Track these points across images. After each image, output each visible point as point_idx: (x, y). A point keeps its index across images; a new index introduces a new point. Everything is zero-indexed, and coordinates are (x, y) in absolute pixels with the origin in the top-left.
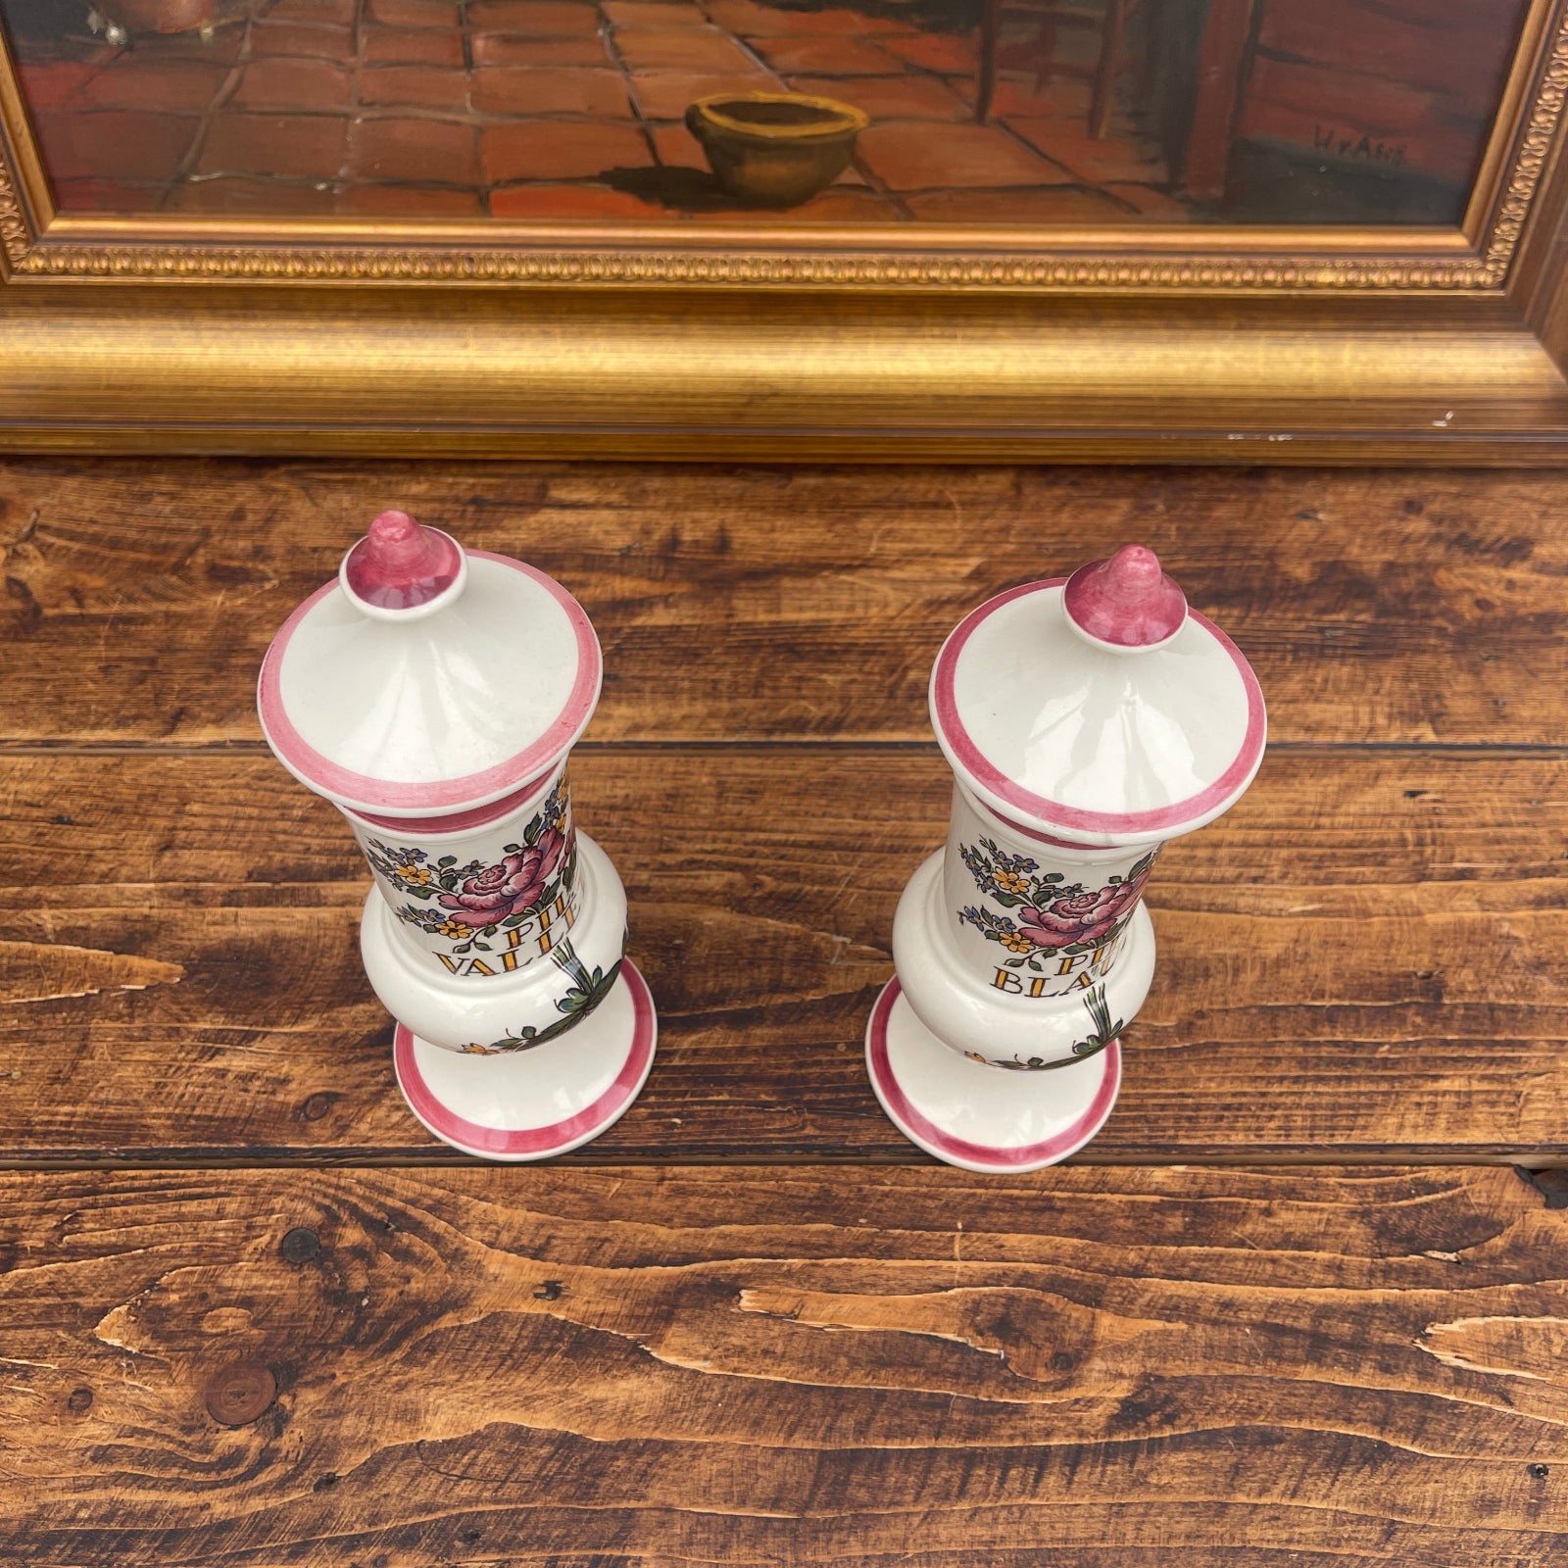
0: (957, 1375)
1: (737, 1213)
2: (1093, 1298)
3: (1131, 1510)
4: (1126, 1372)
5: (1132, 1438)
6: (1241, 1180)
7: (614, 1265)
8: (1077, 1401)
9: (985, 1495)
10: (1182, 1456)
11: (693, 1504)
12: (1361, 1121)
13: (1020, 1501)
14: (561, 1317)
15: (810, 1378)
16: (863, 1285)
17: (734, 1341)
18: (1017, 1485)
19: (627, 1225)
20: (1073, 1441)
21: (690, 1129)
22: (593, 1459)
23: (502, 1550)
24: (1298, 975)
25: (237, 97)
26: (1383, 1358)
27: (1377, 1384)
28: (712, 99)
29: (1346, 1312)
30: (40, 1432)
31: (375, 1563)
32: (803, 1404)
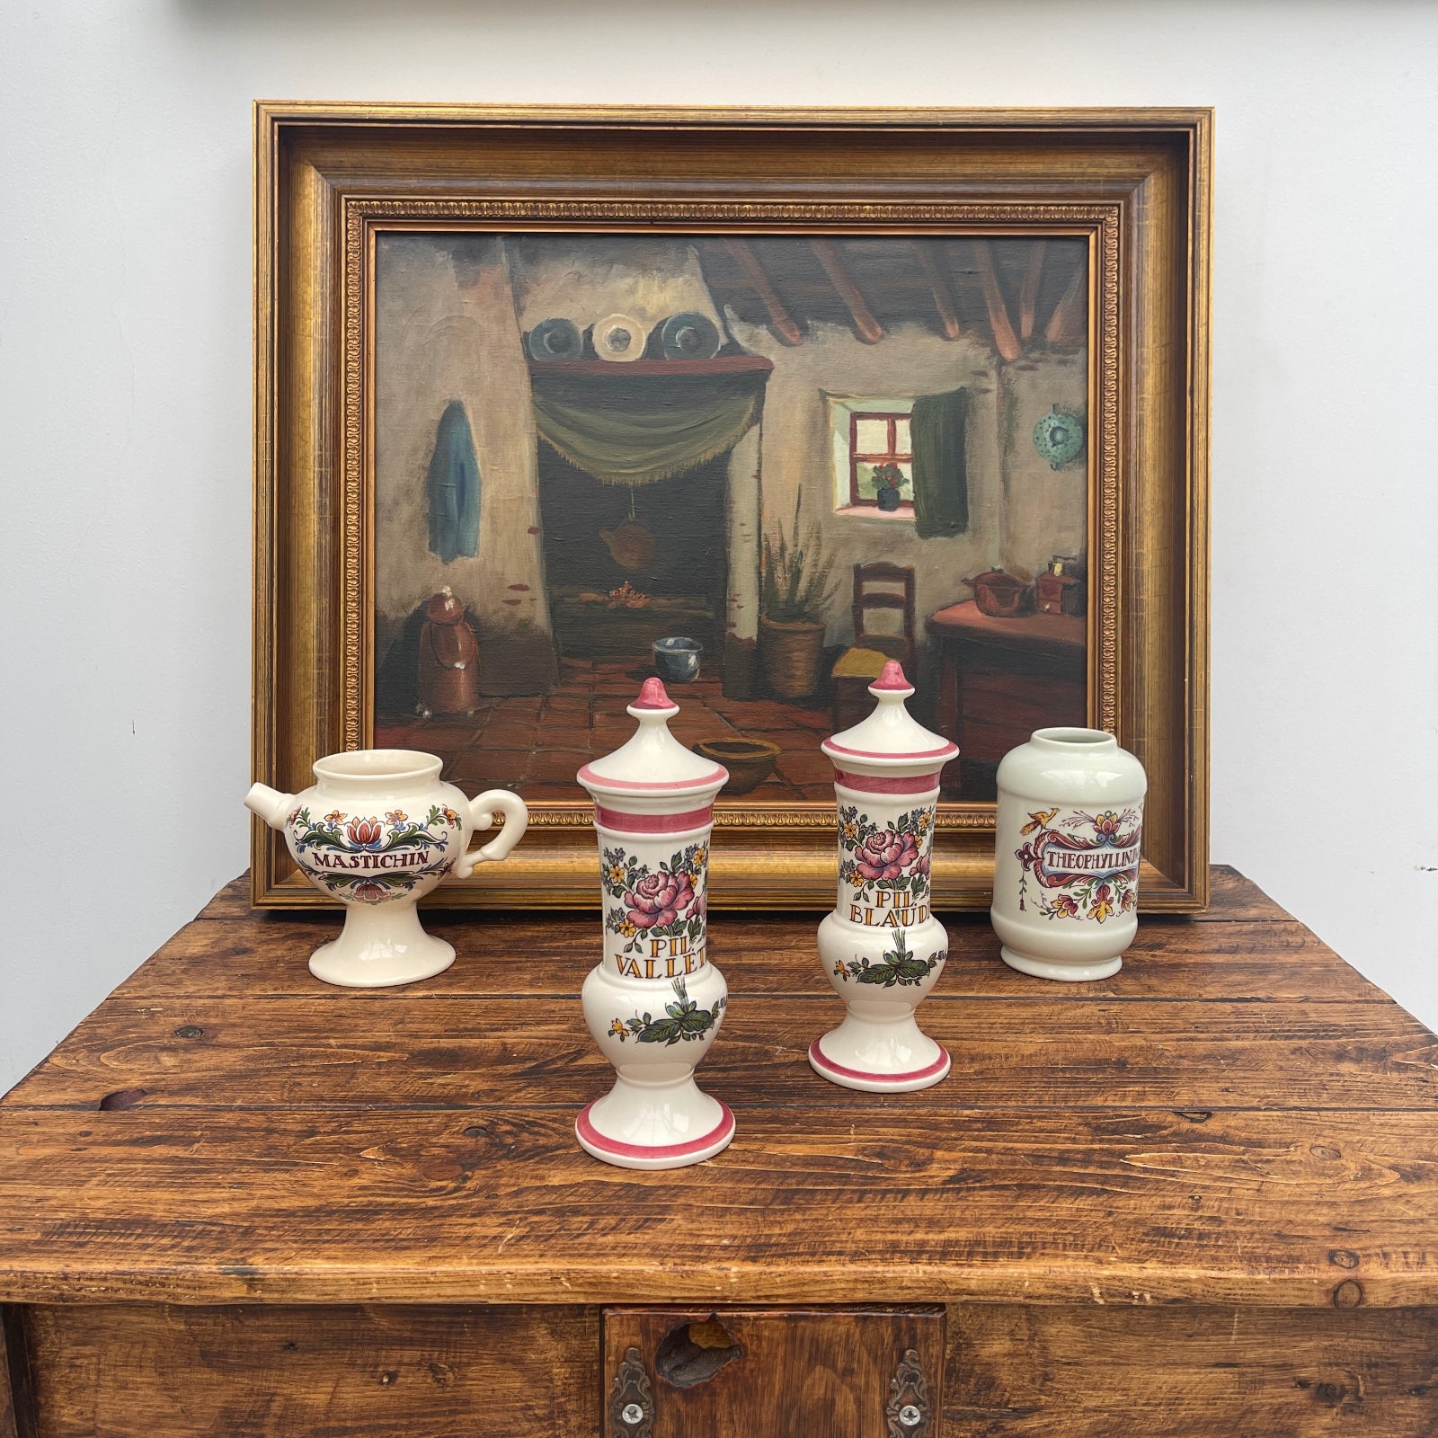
0: (854, 1168)
2: (932, 1147)
3: (958, 1207)
4: (952, 1168)
5: (957, 1187)
8: (925, 1176)
9: (873, 1202)
10: (987, 1192)
11: (704, 1204)
12: (1082, 1099)
13: (894, 1204)
15: (769, 1168)
16: (799, 1142)
18: (892, 1199)
20: (923, 1187)
22: (645, 1191)
23: (593, 1216)
24: (1043, 1059)
25: (478, 743)
26: (1102, 1165)
27: (1099, 1171)
28: (706, 741)
29: (1078, 1152)
30: (328, 1182)
31: (520, 1219)
32: (764, 1176)
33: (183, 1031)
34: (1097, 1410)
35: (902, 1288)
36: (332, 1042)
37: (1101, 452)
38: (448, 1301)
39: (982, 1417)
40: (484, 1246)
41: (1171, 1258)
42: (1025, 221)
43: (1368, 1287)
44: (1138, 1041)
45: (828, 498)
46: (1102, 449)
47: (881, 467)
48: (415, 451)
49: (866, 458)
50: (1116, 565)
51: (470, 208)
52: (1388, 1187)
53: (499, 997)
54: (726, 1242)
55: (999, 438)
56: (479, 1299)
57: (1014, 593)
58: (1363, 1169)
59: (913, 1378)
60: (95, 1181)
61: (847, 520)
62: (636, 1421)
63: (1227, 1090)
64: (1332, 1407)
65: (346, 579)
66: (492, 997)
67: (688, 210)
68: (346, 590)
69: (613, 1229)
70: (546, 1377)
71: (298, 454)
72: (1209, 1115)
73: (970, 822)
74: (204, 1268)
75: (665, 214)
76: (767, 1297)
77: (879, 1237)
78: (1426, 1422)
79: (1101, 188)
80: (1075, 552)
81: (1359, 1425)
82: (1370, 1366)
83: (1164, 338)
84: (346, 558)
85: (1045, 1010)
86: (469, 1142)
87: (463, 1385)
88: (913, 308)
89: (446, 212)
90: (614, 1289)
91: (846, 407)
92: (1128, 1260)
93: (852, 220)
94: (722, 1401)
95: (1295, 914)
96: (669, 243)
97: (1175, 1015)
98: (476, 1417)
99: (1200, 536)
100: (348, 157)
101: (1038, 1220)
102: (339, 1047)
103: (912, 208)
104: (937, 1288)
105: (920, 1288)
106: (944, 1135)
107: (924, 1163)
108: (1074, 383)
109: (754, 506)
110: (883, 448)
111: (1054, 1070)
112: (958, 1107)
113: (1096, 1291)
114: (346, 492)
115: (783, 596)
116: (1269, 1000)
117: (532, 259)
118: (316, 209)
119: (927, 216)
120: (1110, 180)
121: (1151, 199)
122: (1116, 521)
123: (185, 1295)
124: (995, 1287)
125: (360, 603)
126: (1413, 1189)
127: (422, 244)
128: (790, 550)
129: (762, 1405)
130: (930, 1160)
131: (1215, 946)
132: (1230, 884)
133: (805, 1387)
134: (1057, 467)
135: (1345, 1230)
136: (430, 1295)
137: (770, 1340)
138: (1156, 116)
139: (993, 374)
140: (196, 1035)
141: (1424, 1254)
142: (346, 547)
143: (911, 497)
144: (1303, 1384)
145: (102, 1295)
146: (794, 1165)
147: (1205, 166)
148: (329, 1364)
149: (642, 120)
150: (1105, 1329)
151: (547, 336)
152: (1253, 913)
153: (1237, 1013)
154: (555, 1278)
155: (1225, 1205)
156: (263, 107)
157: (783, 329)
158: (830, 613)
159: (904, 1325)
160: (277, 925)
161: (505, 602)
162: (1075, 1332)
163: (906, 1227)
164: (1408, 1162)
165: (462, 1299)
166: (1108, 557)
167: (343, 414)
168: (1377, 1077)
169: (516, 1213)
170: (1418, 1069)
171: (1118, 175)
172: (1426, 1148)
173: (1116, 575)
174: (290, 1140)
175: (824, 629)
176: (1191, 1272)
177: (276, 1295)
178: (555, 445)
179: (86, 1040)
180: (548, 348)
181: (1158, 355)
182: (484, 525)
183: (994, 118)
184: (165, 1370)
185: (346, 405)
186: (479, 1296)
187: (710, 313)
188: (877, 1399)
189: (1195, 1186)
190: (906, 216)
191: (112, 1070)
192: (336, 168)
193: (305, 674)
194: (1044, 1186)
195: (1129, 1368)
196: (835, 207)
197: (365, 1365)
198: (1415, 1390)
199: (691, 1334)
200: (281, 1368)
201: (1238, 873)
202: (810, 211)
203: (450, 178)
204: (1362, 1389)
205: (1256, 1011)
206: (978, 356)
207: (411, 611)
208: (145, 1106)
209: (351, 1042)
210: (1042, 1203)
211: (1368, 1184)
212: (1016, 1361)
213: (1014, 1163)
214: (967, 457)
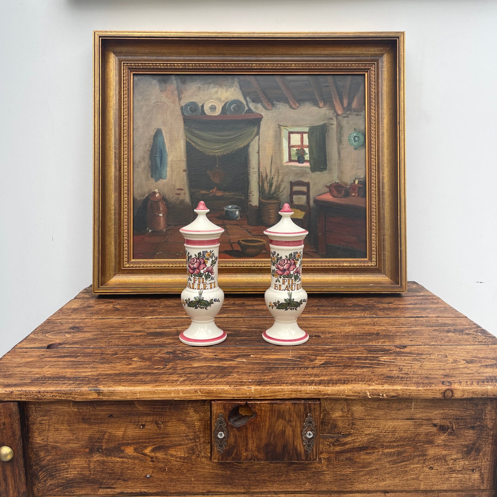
0: (292, 361)
1: (249, 350)
2: (316, 356)
3: (324, 371)
4: (323, 361)
5: (324, 366)
7: (227, 354)
8: (314, 363)
9: (297, 370)
10: (334, 367)
11: (243, 371)
13: (304, 370)
14: (218, 357)
16: (273, 355)
17: (250, 359)
19: (229, 351)
20: (313, 366)
22: (224, 368)
24: (352, 333)
25: (167, 240)
26: (371, 360)
27: (370, 362)
28: (242, 239)
29: (364, 357)
30: (122, 367)
31: (184, 376)
32: (263, 364)
33: (72, 328)
34: (369, 434)
35: (306, 393)
36: (121, 330)
37: (370, 144)
38: (162, 399)
39: (333, 437)
40: (173, 382)
41: (392, 384)
42: (344, 69)
43: (455, 392)
44: (383, 328)
45: (281, 160)
46: (370, 142)
47: (298, 149)
48: (146, 145)
49: (293, 146)
50: (375, 180)
51: (164, 66)
52: (462, 364)
53: (176, 318)
54: (250, 381)
55: (337, 139)
56: (172, 398)
57: (343, 190)
58: (454, 360)
59: (310, 422)
60: (47, 367)
61: (287, 166)
62: (222, 437)
63: (411, 341)
64: (445, 433)
65: (123, 187)
66: (173, 318)
67: (235, 66)
68: (123, 190)
69: (214, 377)
70: (193, 426)
71: (108, 146)
72: (406, 347)
73: (329, 265)
74: (84, 389)
75: (227, 67)
76: (264, 397)
77: (299, 379)
78: (475, 438)
79: (369, 58)
80: (362, 177)
81: (453, 439)
82: (456, 419)
83: (390, 107)
84: (123, 180)
85: (353, 320)
86: (167, 356)
87: (166, 429)
88: (308, 98)
89: (156, 67)
90: (215, 395)
91: (287, 130)
92: (379, 384)
93: (288, 69)
94: (250, 431)
95: (435, 294)
96: (229, 77)
97: (395, 321)
98: (171, 439)
99: (403, 170)
100: (124, 49)
101: (350, 374)
102: (123, 332)
103: (308, 65)
104: (318, 393)
105: (312, 393)
106: (320, 353)
107: (314, 360)
108: (361, 122)
109: (257, 162)
110: (299, 143)
111: (356, 336)
112: (324, 345)
113: (368, 394)
114: (123, 158)
115: (267, 192)
116: (426, 317)
117: (184, 82)
118: (113, 66)
119: (313, 67)
120: (372, 55)
121: (385, 61)
122: (375, 166)
123: (78, 397)
124: (336, 393)
125: (128, 194)
126: (470, 365)
127: (148, 78)
128: (269, 177)
129: (262, 432)
130: (316, 359)
131: (410, 303)
132: (415, 286)
133: (276, 426)
134: (356, 149)
135: (447, 376)
136: (156, 397)
137: (265, 411)
138: (386, 34)
139: (335, 119)
140: (76, 329)
141: (472, 382)
142: (123, 176)
143: (308, 159)
144: (435, 425)
145: (51, 398)
146: (272, 361)
147: (402, 50)
148: (123, 422)
149: (219, 36)
150: (371, 408)
151: (189, 107)
152: (422, 294)
153: (416, 321)
154: (196, 391)
155: (410, 370)
156: (96, 33)
157: (266, 105)
158: (282, 197)
159: (307, 405)
160: (101, 300)
161: (176, 194)
162: (362, 409)
163: (308, 376)
164: (468, 358)
165: (166, 398)
166: (373, 178)
167: (122, 133)
168: (460, 337)
169: (183, 374)
170: (473, 334)
171: (375, 54)
172: (475, 355)
173: (375, 184)
174: (109, 356)
175: (280, 202)
176: (398, 387)
177: (107, 398)
178: (191, 142)
179: (41, 330)
180: (189, 111)
181: (388, 112)
182: (168, 169)
183: (334, 35)
184: (71, 424)
185: (123, 130)
186: (172, 397)
187: (242, 99)
188: (299, 430)
189: (400, 365)
190: (306, 68)
191: (50, 338)
192: (120, 53)
193: (110, 217)
194: (352, 366)
195: (379, 421)
196: (283, 65)
197: (135, 422)
198: (472, 427)
199: (239, 411)
200: (108, 423)
201: (417, 283)
202: (274, 66)
203: (157, 56)
204: (454, 427)
205: (422, 320)
206: (330, 113)
207: (145, 197)
208: (62, 348)
209: (128, 330)
210: (351, 370)
211: (455, 364)
212: (343, 419)
213: (343, 360)
214: (327, 146)
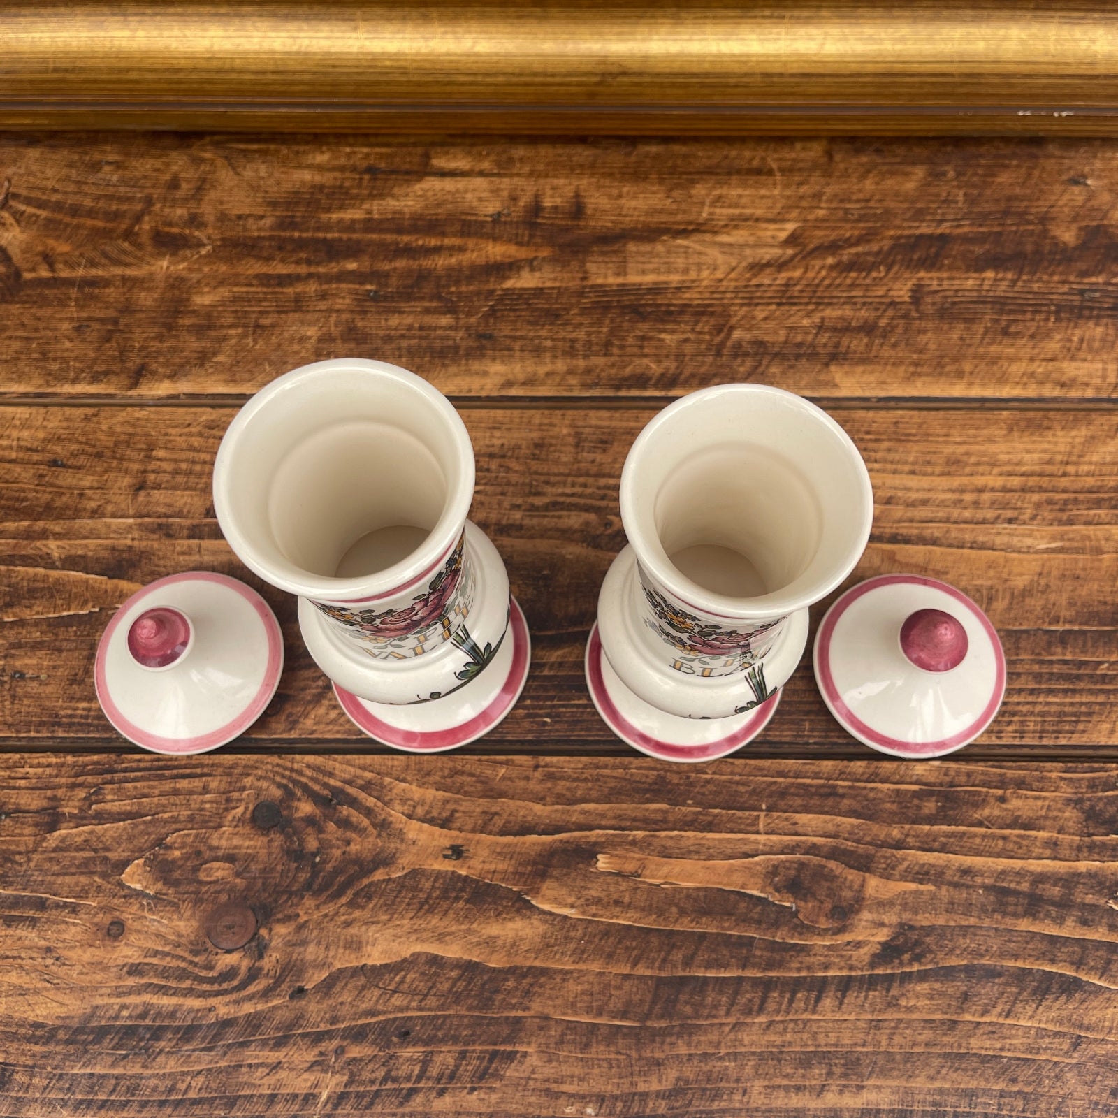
0: (759, 922)
1: (594, 794)
2: (864, 864)
3: (886, 1024)
4: (886, 921)
5: (889, 971)
6: (983, 773)
7: (502, 833)
8: (849, 943)
9: (778, 1012)
10: (926, 985)
11: (564, 1014)
12: (1081, 727)
13: (804, 1016)
14: (463, 873)
15: (649, 922)
16: (690, 852)
17: (593, 893)
18: (802, 1005)
19: (511, 802)
20: (845, 973)
21: (557, 726)
22: (490, 980)
23: (427, 1044)
26: (1084, 915)
27: (1078, 932)
30: (88, 953)
31: (336, 1053)
32: (644, 941)
36: (53, 547)
54: (590, 1111)
85: (1061, 443)
101: (984, 1060)
106: (883, 832)
107: (851, 910)
130: (860, 903)
169: (329, 1034)
210: (993, 1017)
